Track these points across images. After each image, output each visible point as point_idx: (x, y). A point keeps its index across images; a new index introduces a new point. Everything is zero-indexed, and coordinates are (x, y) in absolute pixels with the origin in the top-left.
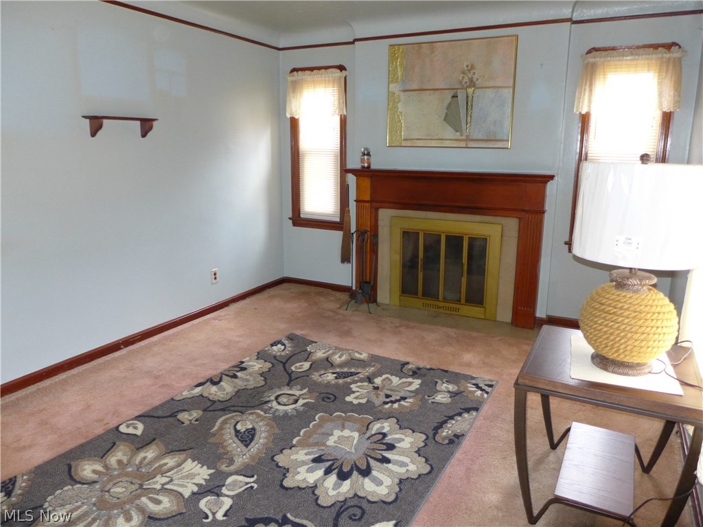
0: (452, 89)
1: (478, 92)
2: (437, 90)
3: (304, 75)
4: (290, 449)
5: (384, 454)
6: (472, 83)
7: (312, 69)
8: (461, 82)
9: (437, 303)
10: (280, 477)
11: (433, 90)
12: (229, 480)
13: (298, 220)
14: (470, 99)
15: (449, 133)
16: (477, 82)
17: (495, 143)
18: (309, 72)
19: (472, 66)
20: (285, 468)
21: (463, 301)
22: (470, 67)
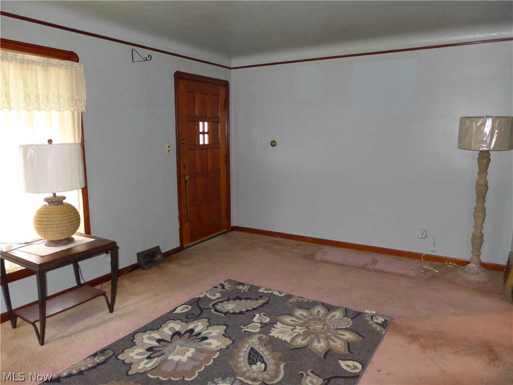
4: (221, 349)
5: (158, 344)
10: (228, 330)
12: (258, 330)
20: (225, 337)
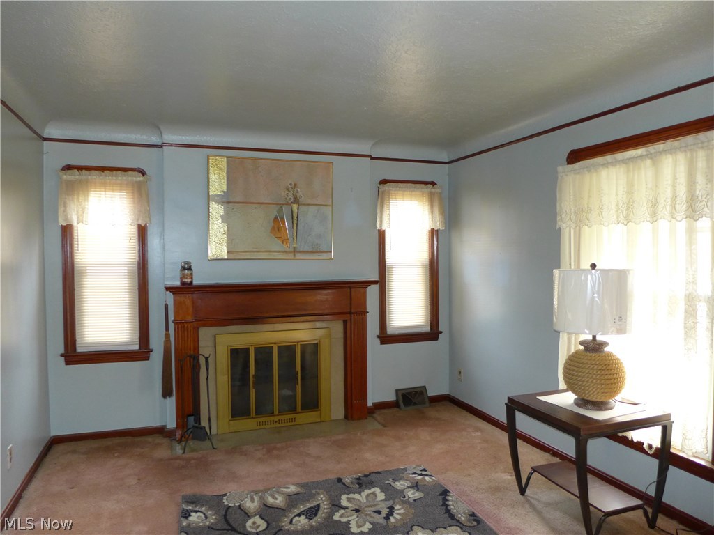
0: (277, 204)
1: (302, 208)
2: (262, 203)
3: (90, 175)
6: (296, 201)
7: (102, 169)
8: (286, 199)
9: (272, 418)
11: (259, 203)
13: (74, 355)
14: (295, 215)
15: (276, 245)
16: (300, 200)
17: (320, 254)
18: (97, 172)
19: (295, 185)
21: (299, 408)
22: (293, 185)
